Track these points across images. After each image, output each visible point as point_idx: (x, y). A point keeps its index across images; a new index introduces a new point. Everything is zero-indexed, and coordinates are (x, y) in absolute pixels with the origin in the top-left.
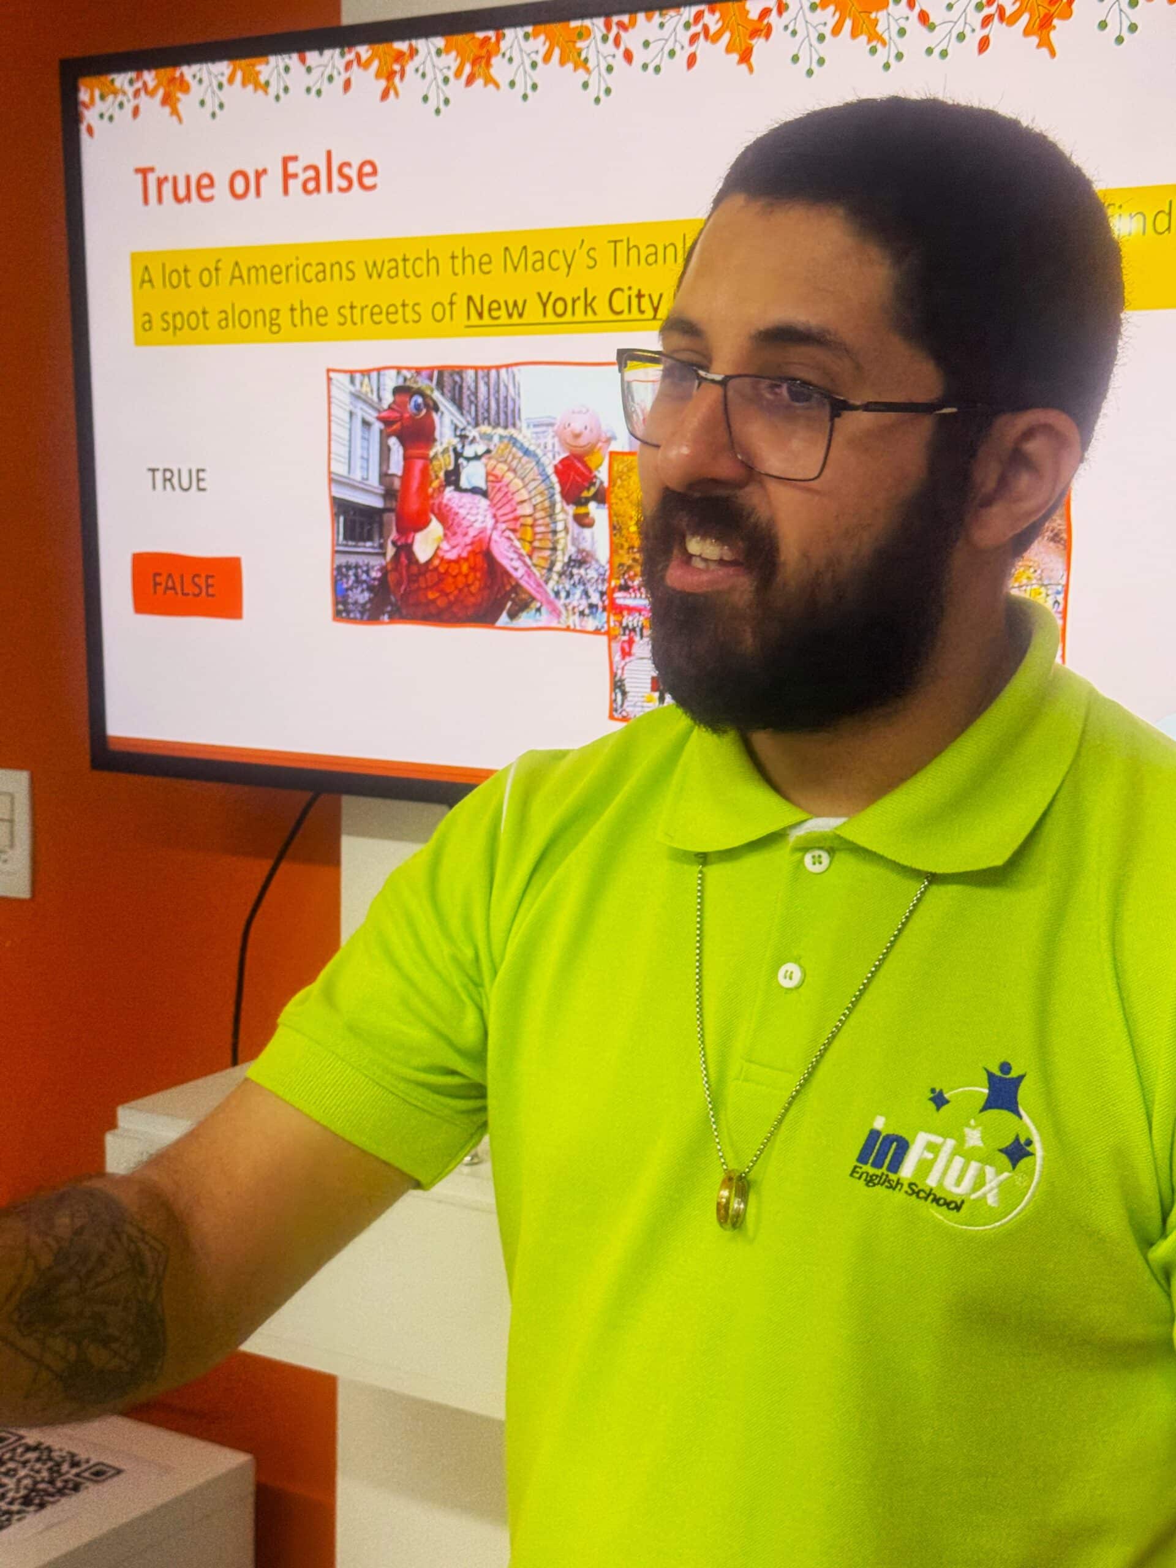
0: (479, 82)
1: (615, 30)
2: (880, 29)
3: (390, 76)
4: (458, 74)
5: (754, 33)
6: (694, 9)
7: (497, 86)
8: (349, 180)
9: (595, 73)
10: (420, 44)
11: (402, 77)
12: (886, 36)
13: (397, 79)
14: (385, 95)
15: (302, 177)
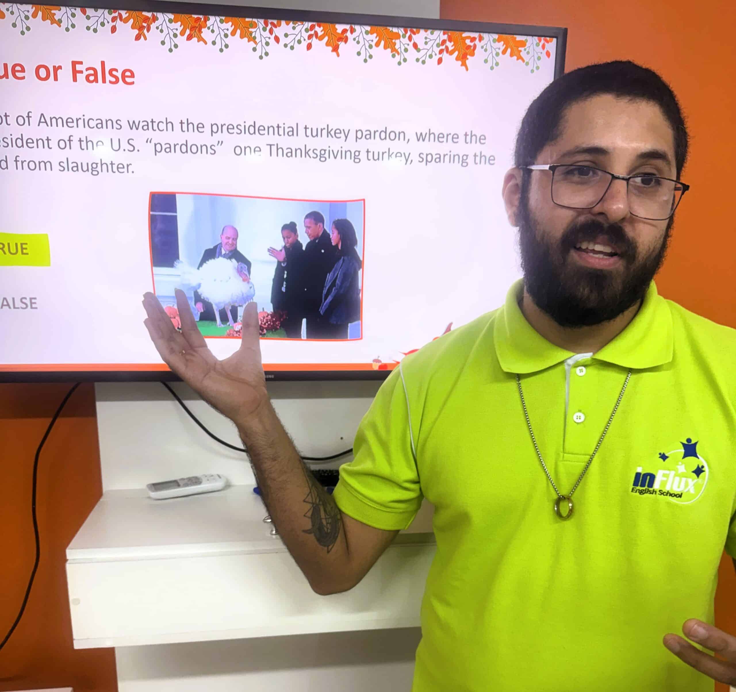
0: (195, 39)
1: (269, 26)
2: (397, 47)
3: (141, 28)
4: (182, 33)
5: (340, 39)
6: (310, 24)
7: (206, 43)
8: (117, 78)
9: (260, 45)
10: (160, 15)
11: (148, 30)
12: (399, 50)
13: (145, 31)
14: (138, 38)
15: (86, 73)
